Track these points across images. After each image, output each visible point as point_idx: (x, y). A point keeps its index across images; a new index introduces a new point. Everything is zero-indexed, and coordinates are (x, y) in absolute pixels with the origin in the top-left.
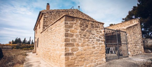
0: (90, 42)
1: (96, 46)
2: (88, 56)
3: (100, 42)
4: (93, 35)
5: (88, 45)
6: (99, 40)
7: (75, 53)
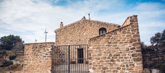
0: (38, 58)
1: (42, 60)
2: (36, 67)
3: (47, 58)
4: (41, 53)
5: (36, 60)
6: (45, 57)
7: (28, 64)
